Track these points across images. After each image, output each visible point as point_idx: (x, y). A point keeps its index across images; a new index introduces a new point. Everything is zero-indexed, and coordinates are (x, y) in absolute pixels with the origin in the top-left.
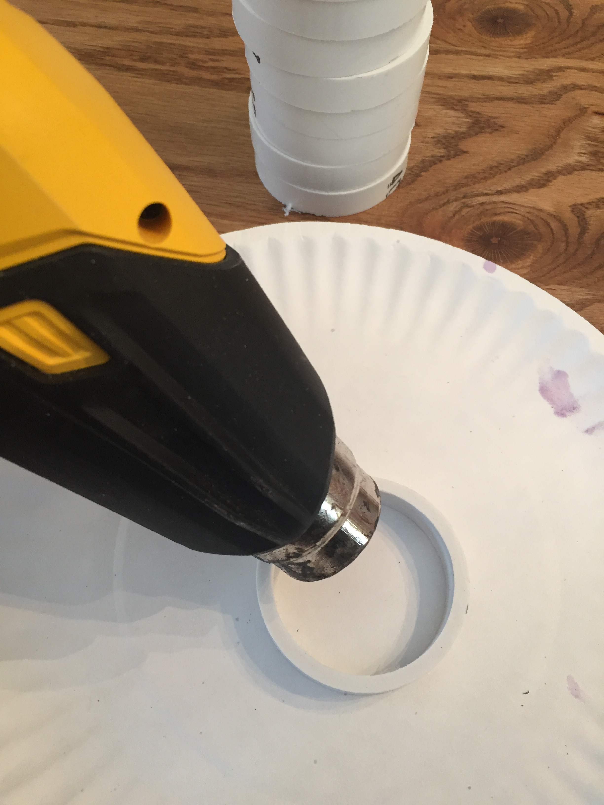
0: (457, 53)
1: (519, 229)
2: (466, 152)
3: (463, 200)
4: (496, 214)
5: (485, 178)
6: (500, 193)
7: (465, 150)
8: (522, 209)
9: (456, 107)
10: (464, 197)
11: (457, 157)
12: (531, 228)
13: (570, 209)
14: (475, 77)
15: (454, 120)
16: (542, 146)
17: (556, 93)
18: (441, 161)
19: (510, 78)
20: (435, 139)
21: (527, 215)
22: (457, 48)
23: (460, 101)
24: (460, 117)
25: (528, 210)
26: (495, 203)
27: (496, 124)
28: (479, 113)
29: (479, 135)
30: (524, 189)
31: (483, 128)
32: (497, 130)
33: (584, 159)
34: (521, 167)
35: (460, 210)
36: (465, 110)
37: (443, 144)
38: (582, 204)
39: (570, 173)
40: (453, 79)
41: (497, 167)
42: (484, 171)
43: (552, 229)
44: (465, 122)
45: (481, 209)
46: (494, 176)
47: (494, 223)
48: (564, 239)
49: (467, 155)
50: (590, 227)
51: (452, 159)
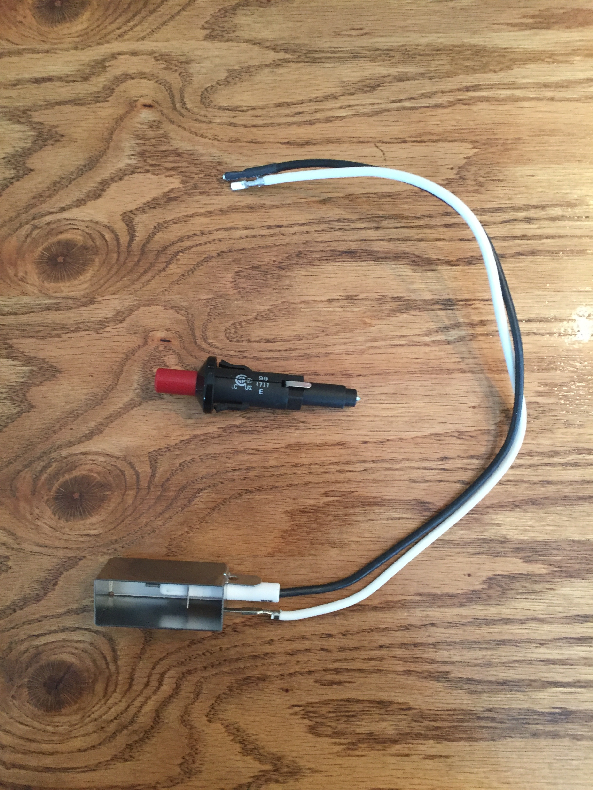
0: (19, 53)
1: (80, 244)
2: (32, 170)
3: (33, 222)
4: (61, 233)
5: (50, 196)
6: (63, 209)
7: (32, 168)
8: (82, 224)
9: (22, 120)
10: (34, 219)
11: (26, 176)
12: (90, 243)
13: (121, 218)
14: (37, 81)
15: (20, 135)
16: (97, 153)
17: (109, 88)
18: (12, 183)
19: (68, 76)
20: (6, 160)
21: (87, 230)
22: (19, 47)
23: (24, 112)
24: (24, 131)
25: (86, 224)
26: (59, 221)
27: (56, 133)
28: (42, 124)
29: (43, 149)
30: (83, 202)
31: (46, 140)
32: (58, 141)
33: (133, 162)
34: (80, 179)
35: (31, 233)
36: (30, 122)
37: (13, 164)
38: (131, 211)
39: (121, 179)
40: (18, 87)
41: (59, 182)
42: (49, 189)
43: (106, 241)
44: (29, 136)
45: (48, 229)
46: (57, 193)
47: (59, 242)
48: (116, 249)
49: (33, 173)
50: (137, 234)
51: (21, 179)
